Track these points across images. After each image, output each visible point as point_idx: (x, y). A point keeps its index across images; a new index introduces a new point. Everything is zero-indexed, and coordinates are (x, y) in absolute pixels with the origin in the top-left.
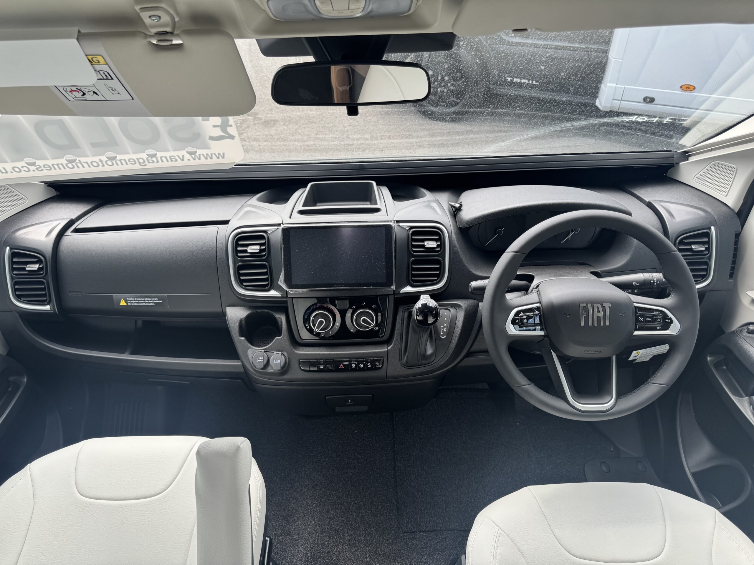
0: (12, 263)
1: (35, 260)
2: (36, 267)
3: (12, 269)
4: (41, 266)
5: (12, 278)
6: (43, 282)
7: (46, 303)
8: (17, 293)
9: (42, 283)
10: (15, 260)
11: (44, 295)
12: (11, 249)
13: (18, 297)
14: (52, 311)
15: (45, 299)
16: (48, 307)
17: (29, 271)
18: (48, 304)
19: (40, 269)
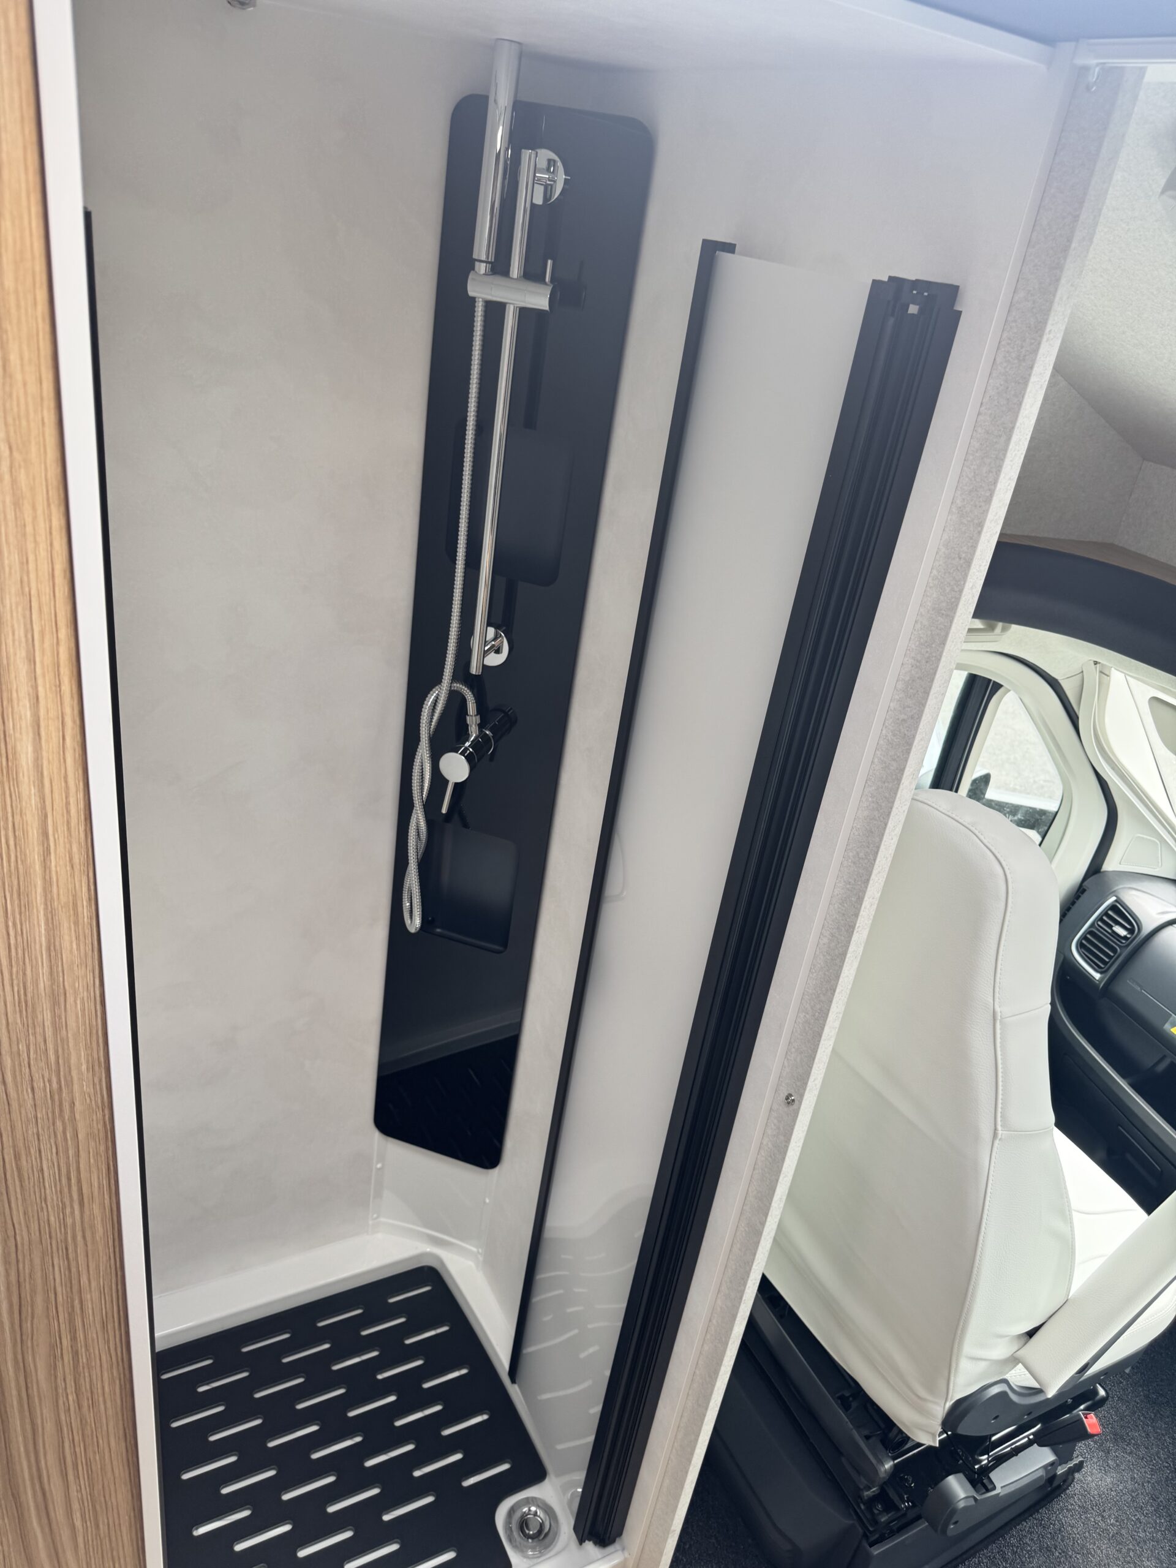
0: (1106, 913)
1: (1128, 927)
2: (1122, 932)
3: (1100, 919)
4: (1129, 936)
5: (1092, 925)
6: (1116, 950)
7: (1100, 970)
8: (1084, 942)
9: (1114, 950)
10: (1110, 913)
11: (1105, 963)
12: (1116, 901)
13: (1081, 946)
14: (1097, 982)
15: (1103, 966)
16: (1097, 976)
17: (1114, 932)
18: (1101, 973)
19: (1125, 938)
